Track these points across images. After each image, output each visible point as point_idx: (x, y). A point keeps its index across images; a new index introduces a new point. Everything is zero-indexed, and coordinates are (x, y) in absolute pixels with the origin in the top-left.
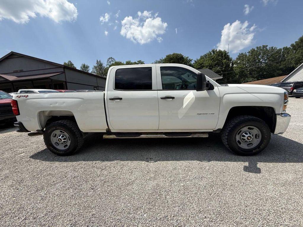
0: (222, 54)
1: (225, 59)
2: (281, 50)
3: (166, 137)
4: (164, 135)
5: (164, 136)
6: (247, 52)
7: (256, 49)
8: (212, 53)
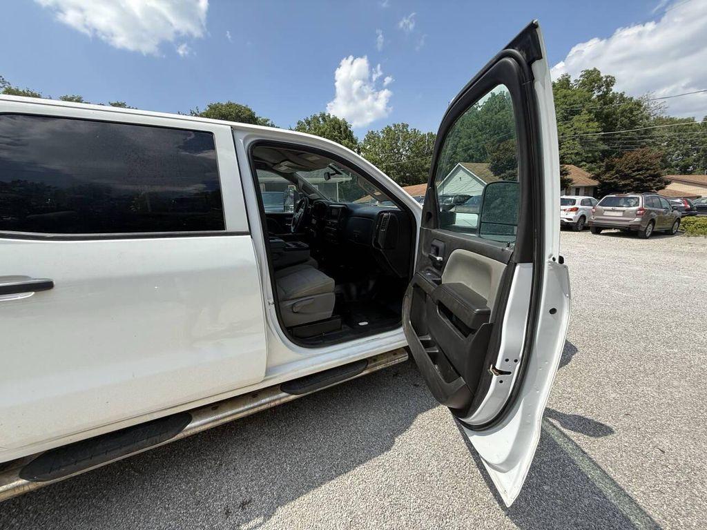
0: (340, 128)
1: (345, 139)
2: (424, 136)
3: (292, 397)
4: (284, 394)
5: (285, 397)
6: (379, 130)
7: (393, 128)
8: (320, 119)
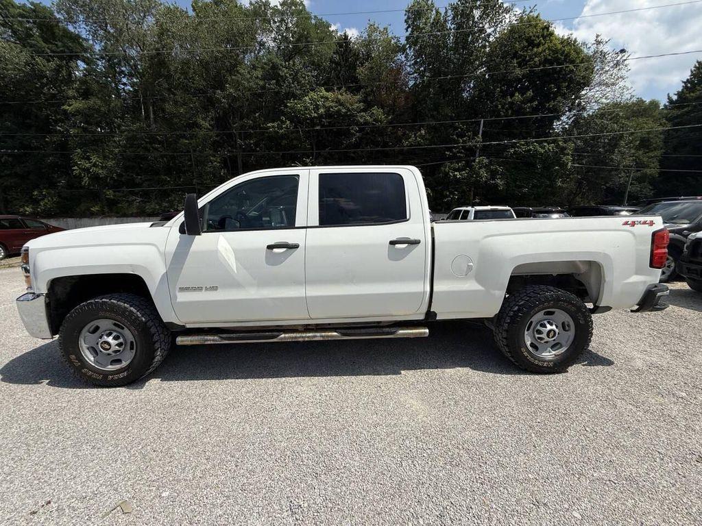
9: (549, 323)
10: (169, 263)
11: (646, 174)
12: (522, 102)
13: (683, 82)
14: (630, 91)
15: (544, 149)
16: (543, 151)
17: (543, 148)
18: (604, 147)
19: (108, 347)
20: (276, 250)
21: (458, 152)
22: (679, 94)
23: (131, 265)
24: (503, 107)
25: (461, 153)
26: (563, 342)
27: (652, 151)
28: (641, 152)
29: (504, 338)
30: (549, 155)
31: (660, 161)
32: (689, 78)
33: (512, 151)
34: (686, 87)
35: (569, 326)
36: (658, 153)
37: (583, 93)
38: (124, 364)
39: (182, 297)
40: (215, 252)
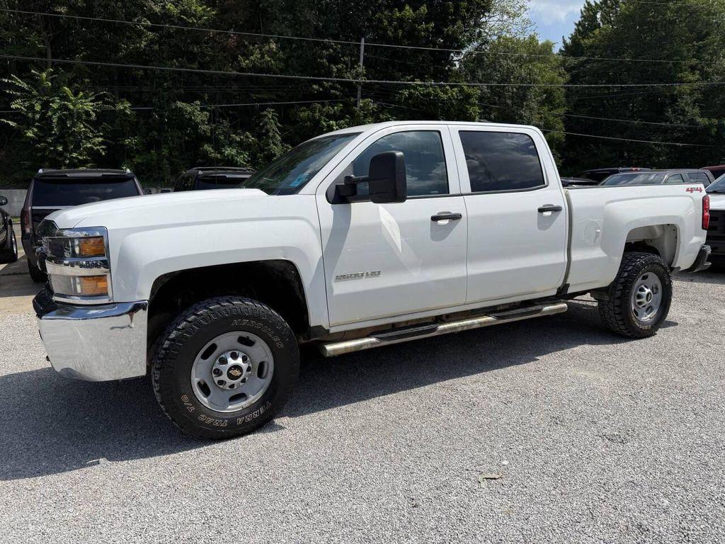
9: (646, 287)
10: (325, 242)
11: (553, 137)
12: (415, 21)
13: (576, 24)
14: (533, 28)
15: (447, 94)
16: (445, 97)
17: (445, 92)
18: (512, 98)
19: (238, 373)
20: (440, 222)
21: (332, 87)
22: (573, 38)
23: (282, 248)
24: (390, 23)
25: (336, 89)
26: (653, 305)
27: (556, 108)
28: (546, 108)
29: (617, 306)
30: (452, 104)
31: (564, 122)
32: (580, 20)
33: (406, 93)
34: (577, 31)
35: (657, 289)
36: (561, 111)
37: (483, 20)
38: (253, 399)
39: (340, 288)
40: (378, 227)
